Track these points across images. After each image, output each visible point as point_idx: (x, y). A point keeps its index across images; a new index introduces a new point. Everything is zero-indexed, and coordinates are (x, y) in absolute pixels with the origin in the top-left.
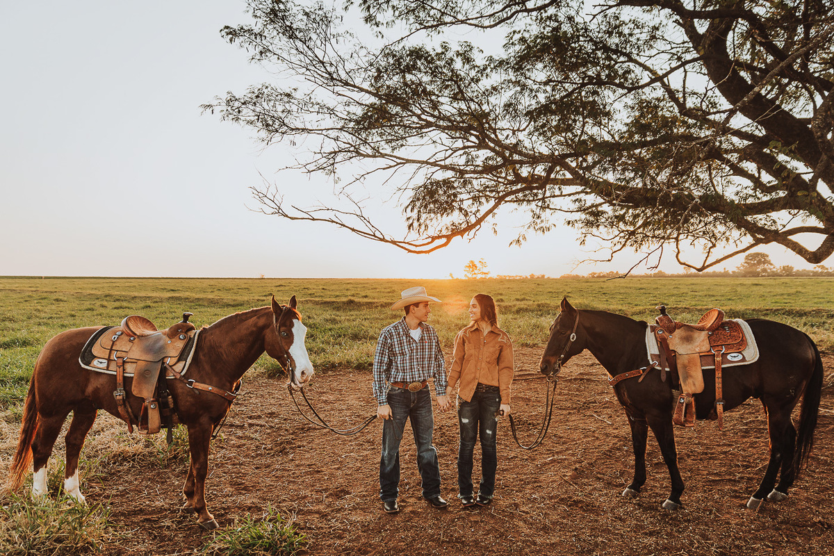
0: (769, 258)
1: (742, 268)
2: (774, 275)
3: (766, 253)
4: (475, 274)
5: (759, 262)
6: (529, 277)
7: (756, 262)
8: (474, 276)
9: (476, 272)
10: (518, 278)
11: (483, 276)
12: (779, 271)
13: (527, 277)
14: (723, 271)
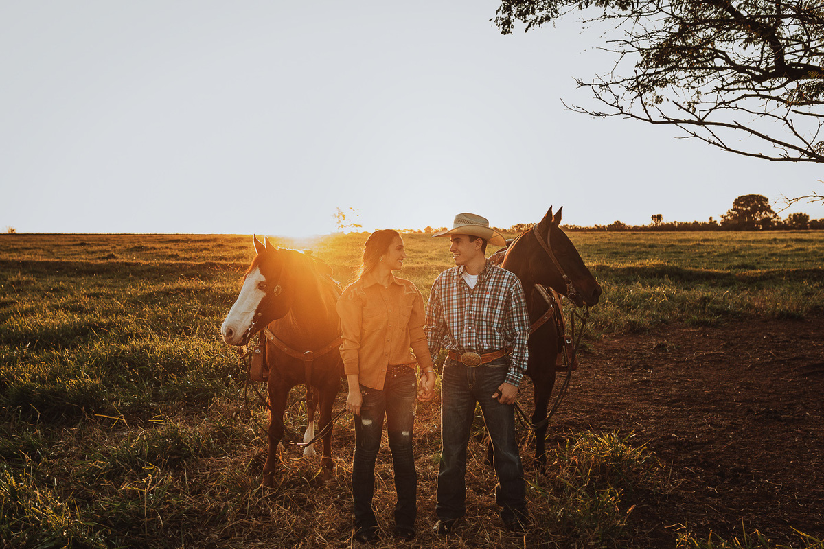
0: (770, 203)
1: (729, 217)
2: (782, 227)
3: (764, 196)
4: (342, 226)
5: (754, 210)
6: (424, 231)
7: (749, 208)
8: (341, 230)
9: (343, 223)
10: (407, 232)
11: (355, 230)
12: (787, 222)
13: (420, 231)
14: (708, 222)
